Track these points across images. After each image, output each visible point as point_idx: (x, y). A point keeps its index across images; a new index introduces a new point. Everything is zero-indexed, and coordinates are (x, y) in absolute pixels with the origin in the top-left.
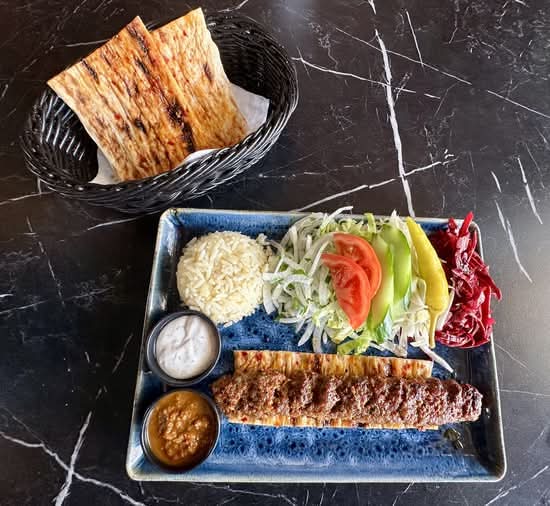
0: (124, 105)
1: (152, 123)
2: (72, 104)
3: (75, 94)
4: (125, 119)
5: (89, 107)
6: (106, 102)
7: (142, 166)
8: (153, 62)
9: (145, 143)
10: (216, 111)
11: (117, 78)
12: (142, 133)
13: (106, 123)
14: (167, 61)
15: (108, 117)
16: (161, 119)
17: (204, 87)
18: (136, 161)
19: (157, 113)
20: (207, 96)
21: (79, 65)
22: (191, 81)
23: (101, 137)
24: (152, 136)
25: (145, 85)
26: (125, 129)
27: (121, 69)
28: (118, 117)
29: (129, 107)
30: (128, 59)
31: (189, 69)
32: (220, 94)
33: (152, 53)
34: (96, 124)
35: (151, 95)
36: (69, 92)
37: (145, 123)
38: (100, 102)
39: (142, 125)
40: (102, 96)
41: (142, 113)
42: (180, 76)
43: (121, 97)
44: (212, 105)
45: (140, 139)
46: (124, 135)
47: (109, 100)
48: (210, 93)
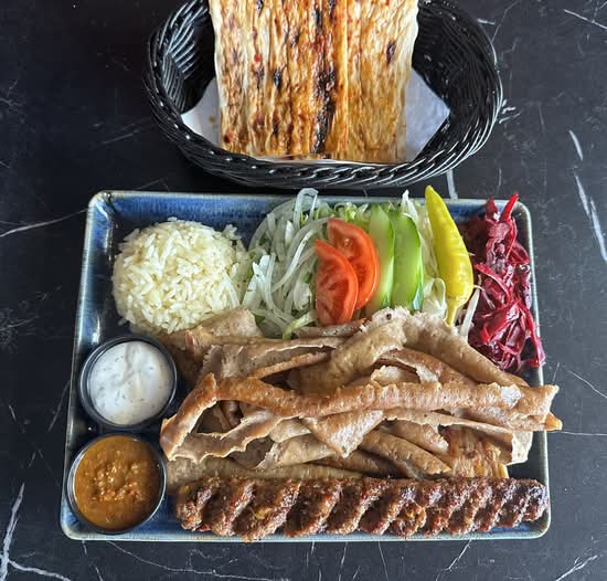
0: (273, 48)
1: (294, 82)
2: (217, 26)
3: (229, 15)
4: (265, 63)
5: (233, 35)
6: (255, 37)
7: (255, 128)
8: (333, 18)
9: (272, 101)
10: (376, 99)
11: (282, 18)
12: (274, 89)
13: (241, 59)
14: (350, 21)
15: (248, 53)
16: (306, 81)
17: (376, 67)
18: (251, 121)
19: (305, 75)
20: (375, 77)
22: (365, 53)
23: (226, 71)
24: (285, 97)
25: (310, 37)
26: (258, 75)
27: (295, 11)
28: (258, 58)
29: (277, 52)
30: (307, 4)
31: (370, 41)
32: (391, 82)
33: (338, 9)
34: (230, 56)
35: (310, 53)
36: (223, 12)
37: (285, 78)
38: (249, 34)
39: (280, 80)
40: (254, 29)
41: (287, 66)
42: (354, 41)
43: (275, 38)
44: (375, 92)
45: (270, 94)
46: (253, 80)
47: (260, 36)
48: (380, 76)
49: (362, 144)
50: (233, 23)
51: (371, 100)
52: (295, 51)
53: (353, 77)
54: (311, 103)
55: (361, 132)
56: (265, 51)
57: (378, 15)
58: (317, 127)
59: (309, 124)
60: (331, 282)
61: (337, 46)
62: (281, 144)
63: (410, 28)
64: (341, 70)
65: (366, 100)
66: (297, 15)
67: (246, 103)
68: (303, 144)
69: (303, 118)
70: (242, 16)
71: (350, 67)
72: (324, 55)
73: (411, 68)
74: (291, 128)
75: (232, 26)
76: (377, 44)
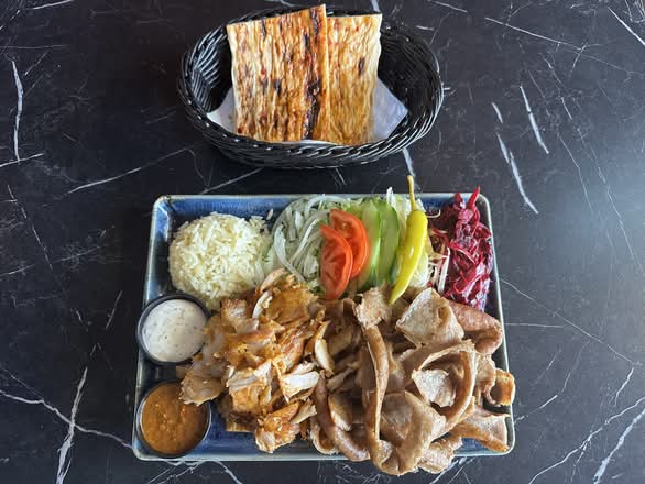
0: (274, 65)
1: (289, 90)
2: (233, 48)
3: (242, 41)
4: (268, 76)
5: (245, 55)
6: (261, 56)
7: (260, 122)
8: (318, 42)
9: (274, 103)
10: (351, 101)
11: (281, 42)
12: (275, 94)
13: (251, 73)
14: (330, 43)
15: (256, 69)
16: (299, 88)
17: (351, 78)
18: (258, 117)
19: (298, 83)
20: (350, 85)
21: (257, 22)
22: (343, 67)
23: (240, 82)
24: (283, 99)
25: (301, 56)
26: (263, 84)
27: (289, 37)
28: (263, 72)
29: (278, 66)
30: (298, 31)
31: (345, 59)
32: (362, 89)
33: (321, 35)
34: (243, 70)
35: (301, 67)
36: (238, 38)
37: (283, 87)
38: (257, 55)
39: (280, 87)
40: (261, 51)
41: (285, 77)
42: (335, 59)
43: (276, 57)
44: (350, 96)
45: (272, 98)
46: (260, 88)
47: (265, 56)
48: (354, 84)
49: (341, 135)
50: (245, 46)
51: (347, 103)
52: (290, 66)
53: (334, 85)
54: (302, 104)
55: (340, 126)
56: (268, 66)
57: (351, 39)
58: (307, 121)
59: (300, 118)
60: (332, 256)
61: (321, 62)
62: (280, 133)
63: (375, 48)
64: (324, 80)
65: (344, 102)
66: (291, 40)
67: (254, 104)
68: (296, 134)
69: (295, 114)
70: (251, 41)
71: (331, 77)
72: (312, 69)
73: (377, 78)
74: (287, 121)
75: (244, 49)
76: (351, 61)
